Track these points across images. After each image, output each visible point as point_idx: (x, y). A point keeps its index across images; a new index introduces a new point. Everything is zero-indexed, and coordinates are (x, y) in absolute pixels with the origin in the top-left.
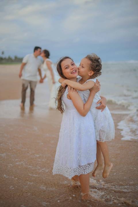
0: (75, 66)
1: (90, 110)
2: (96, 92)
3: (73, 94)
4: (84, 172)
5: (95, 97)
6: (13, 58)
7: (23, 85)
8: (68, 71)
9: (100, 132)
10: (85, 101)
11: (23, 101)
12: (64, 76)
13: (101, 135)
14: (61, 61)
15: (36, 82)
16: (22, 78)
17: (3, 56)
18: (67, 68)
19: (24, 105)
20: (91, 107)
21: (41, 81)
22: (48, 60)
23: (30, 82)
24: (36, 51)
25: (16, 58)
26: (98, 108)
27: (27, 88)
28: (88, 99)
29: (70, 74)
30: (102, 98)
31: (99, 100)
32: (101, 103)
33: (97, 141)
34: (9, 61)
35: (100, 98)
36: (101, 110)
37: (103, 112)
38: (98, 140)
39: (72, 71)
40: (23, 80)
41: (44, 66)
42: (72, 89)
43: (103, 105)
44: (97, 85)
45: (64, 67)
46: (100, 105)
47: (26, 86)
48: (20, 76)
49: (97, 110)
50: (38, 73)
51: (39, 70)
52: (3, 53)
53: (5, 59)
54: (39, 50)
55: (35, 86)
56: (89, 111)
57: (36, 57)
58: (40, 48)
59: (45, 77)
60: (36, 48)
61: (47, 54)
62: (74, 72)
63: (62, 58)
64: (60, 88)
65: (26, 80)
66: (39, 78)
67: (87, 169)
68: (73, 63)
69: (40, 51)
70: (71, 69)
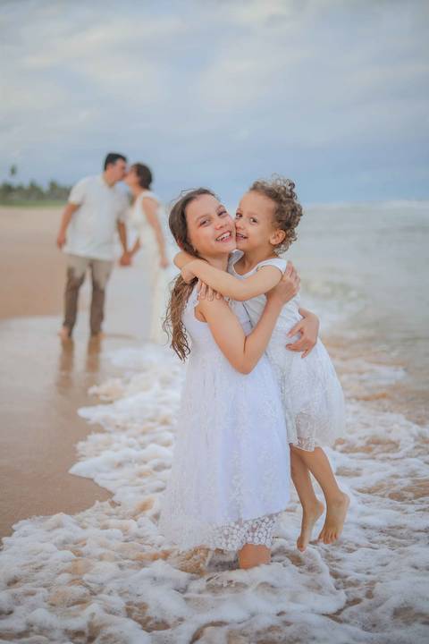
0: (227, 217)
1: (267, 354)
2: (286, 301)
3: (212, 306)
4: (253, 537)
5: (283, 313)
6: (45, 187)
7: (70, 272)
8: (208, 231)
9: (299, 421)
10: (252, 326)
11: (70, 322)
12: (192, 247)
13: (302, 429)
14: (187, 201)
15: (110, 264)
16: (67, 249)
17: (15, 181)
18: (205, 222)
19: (70, 334)
20: (270, 345)
21: (126, 261)
22: (146, 194)
23: (92, 264)
24: (110, 166)
25: (53, 186)
26: (292, 348)
27: (82, 280)
28: (261, 318)
29: (213, 242)
30: (304, 315)
31: (296, 325)
32: (301, 332)
33: (291, 445)
34: (33, 195)
35: (299, 317)
36: (301, 353)
37: (307, 358)
38: (295, 442)
39: (219, 233)
40: (71, 256)
41: (136, 215)
42: (210, 291)
43: (308, 337)
44: (287, 278)
45: (198, 219)
46: (300, 338)
47: (78, 274)
48: (61, 242)
49: (291, 352)
50: (116, 236)
51: (121, 227)
52: (13, 171)
53: (20, 189)
54: (119, 163)
55: (108, 276)
56: (264, 355)
57: (112, 185)
58: (124, 159)
59: (138, 246)
60: (112, 159)
61: (144, 177)
62: (225, 235)
63: (189, 192)
64: (178, 282)
65: (77, 257)
66: (118, 251)
67: (262, 530)
68: (221, 210)
69: (124, 168)
70: (218, 227)
